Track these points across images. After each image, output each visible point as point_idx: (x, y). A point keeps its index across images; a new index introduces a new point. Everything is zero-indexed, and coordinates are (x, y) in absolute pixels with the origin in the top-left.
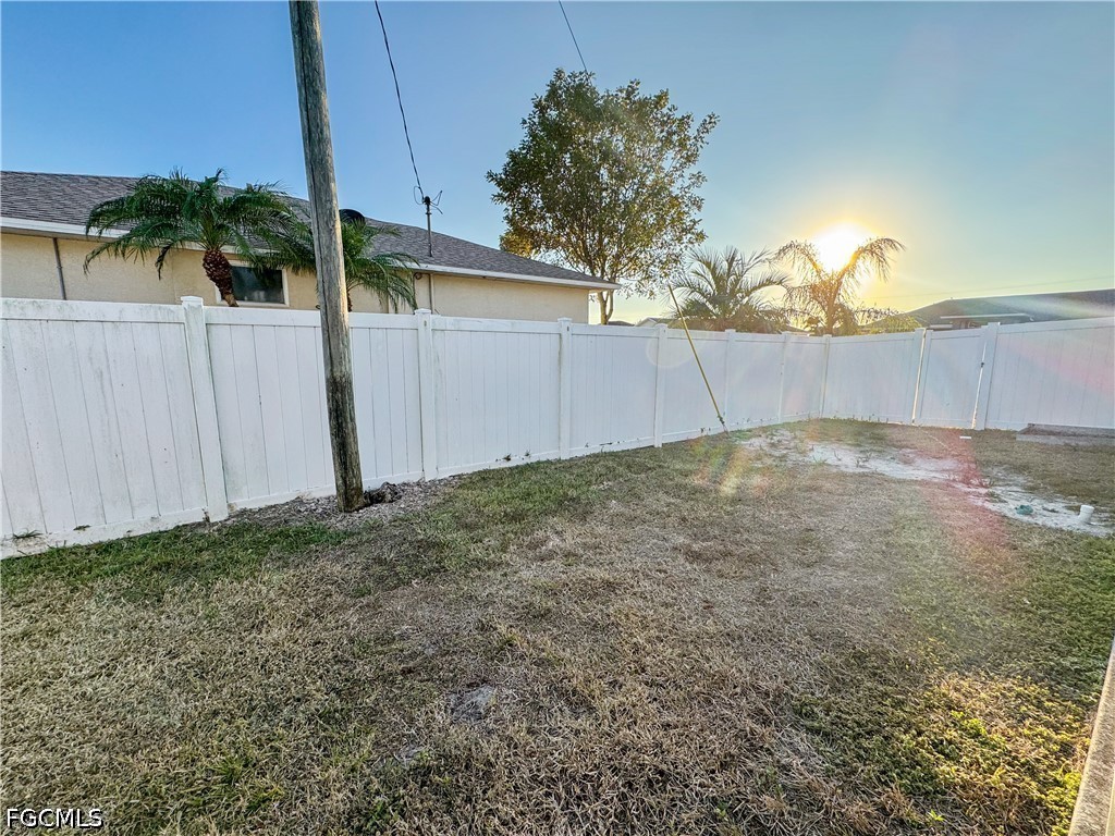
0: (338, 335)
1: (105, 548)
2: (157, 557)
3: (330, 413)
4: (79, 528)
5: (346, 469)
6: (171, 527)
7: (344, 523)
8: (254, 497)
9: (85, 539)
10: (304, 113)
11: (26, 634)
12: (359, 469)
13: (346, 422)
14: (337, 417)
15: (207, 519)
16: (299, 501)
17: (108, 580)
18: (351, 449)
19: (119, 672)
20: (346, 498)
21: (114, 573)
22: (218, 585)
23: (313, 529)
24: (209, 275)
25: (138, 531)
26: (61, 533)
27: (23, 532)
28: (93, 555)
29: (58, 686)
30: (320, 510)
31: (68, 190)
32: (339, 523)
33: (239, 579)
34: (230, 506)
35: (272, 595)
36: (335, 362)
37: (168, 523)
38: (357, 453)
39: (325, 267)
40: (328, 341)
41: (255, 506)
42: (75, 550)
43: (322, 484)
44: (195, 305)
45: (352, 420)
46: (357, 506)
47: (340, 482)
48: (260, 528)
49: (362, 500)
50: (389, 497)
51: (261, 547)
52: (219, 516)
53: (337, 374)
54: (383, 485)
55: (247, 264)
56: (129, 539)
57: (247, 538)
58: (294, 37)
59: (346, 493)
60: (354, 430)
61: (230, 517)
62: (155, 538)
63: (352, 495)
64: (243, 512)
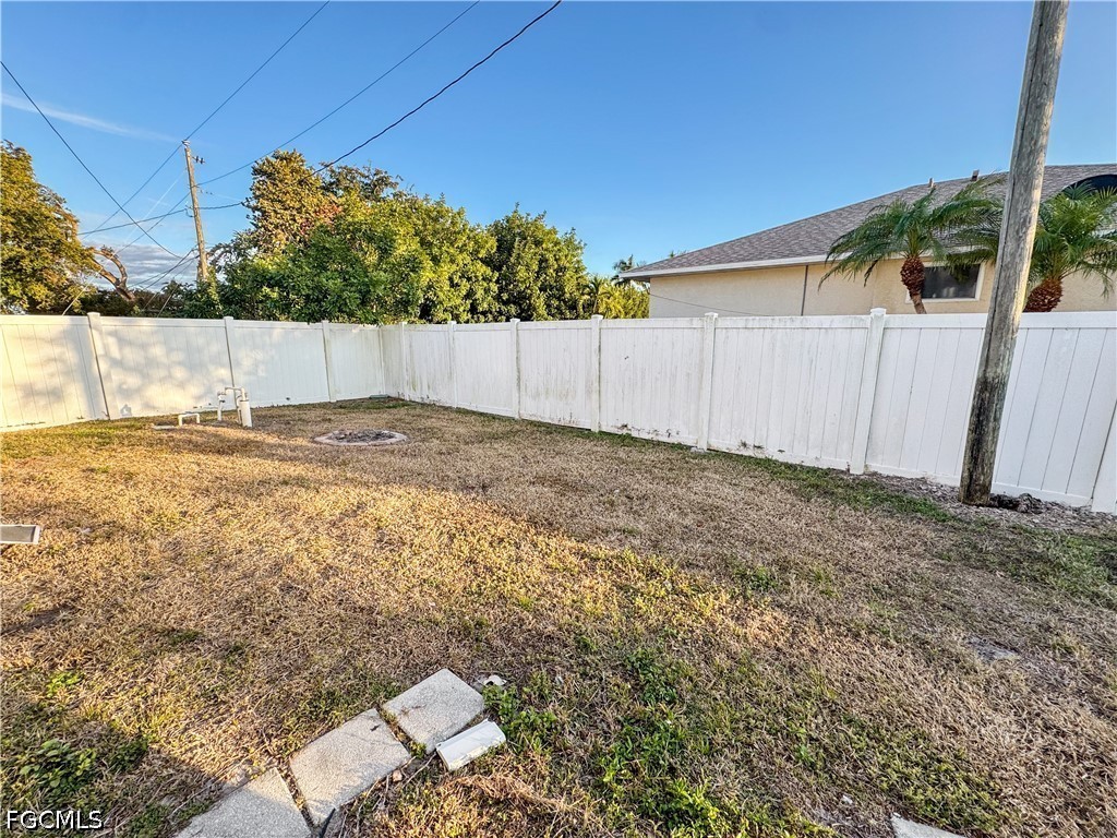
0: (1002, 337)
1: (789, 466)
2: (813, 480)
3: (973, 410)
4: (780, 451)
5: (975, 464)
6: (825, 467)
7: (958, 511)
8: (885, 467)
9: (781, 458)
10: (1020, 131)
11: (753, 489)
12: (991, 468)
13: (988, 421)
14: (978, 416)
15: (848, 470)
16: (923, 481)
17: (788, 481)
18: (988, 446)
19: (784, 520)
20: (968, 490)
21: (791, 479)
22: (842, 507)
23: (925, 504)
24: (903, 281)
25: (807, 463)
26: (771, 452)
27: (757, 445)
28: (783, 468)
29: (761, 512)
30: (940, 494)
31: (822, 227)
32: (951, 508)
33: (856, 509)
34: (866, 466)
35: (873, 527)
36: (991, 363)
37: (825, 463)
38: (993, 452)
39: (1003, 274)
40: (988, 344)
41: (885, 473)
42: (775, 462)
43: (949, 472)
44: (879, 314)
45: (997, 420)
46: (979, 502)
47: (966, 474)
48: (882, 488)
49: (985, 498)
50: (1023, 507)
51: (879, 500)
52: (857, 470)
53: (990, 375)
54: (1022, 496)
55: (943, 264)
56: (801, 466)
57: (871, 491)
58: (1027, 61)
59: (969, 486)
60: (996, 429)
61: (864, 474)
62: (815, 470)
63: (975, 488)
64: (875, 474)
